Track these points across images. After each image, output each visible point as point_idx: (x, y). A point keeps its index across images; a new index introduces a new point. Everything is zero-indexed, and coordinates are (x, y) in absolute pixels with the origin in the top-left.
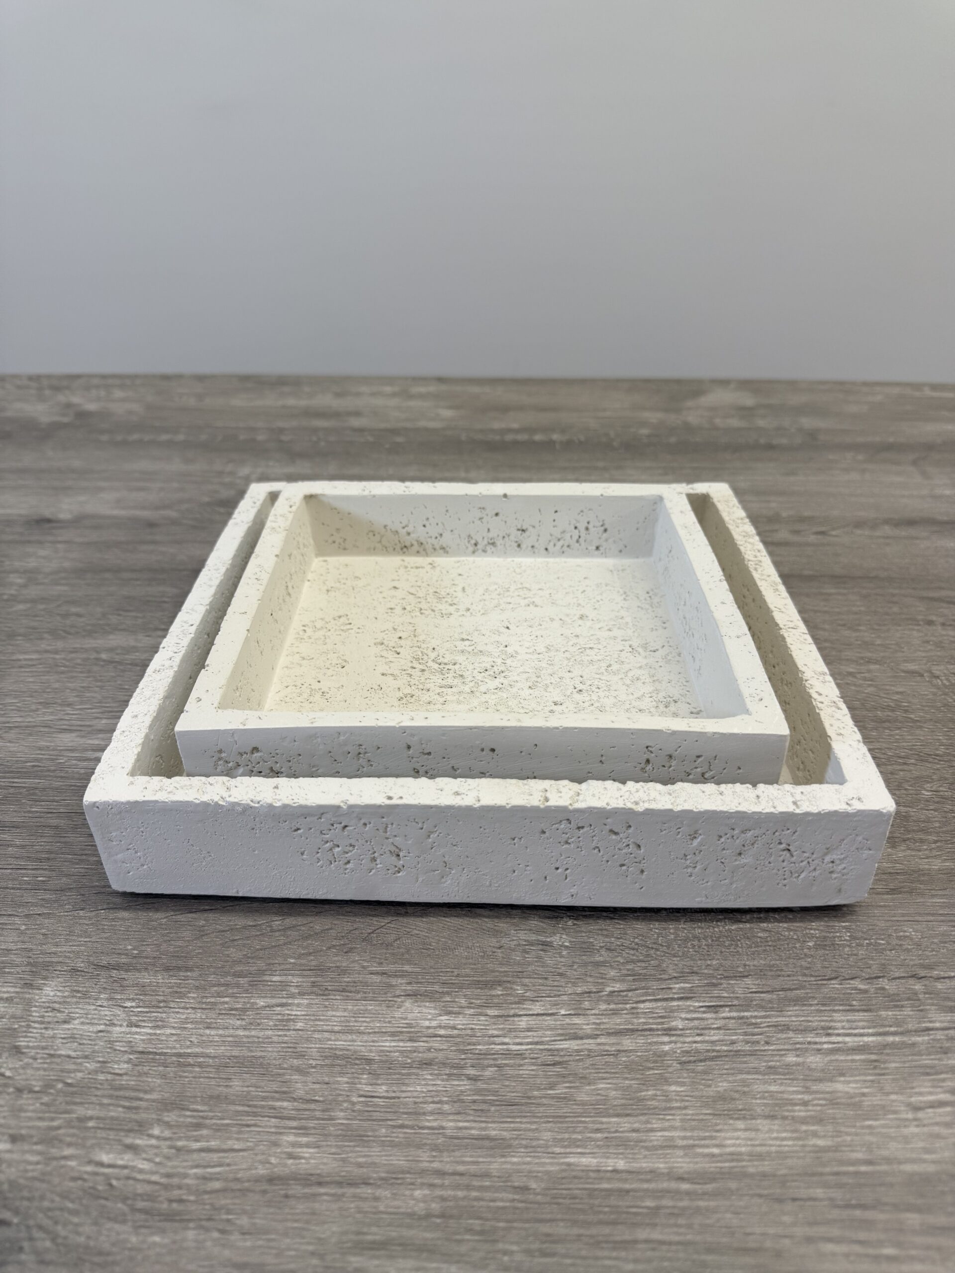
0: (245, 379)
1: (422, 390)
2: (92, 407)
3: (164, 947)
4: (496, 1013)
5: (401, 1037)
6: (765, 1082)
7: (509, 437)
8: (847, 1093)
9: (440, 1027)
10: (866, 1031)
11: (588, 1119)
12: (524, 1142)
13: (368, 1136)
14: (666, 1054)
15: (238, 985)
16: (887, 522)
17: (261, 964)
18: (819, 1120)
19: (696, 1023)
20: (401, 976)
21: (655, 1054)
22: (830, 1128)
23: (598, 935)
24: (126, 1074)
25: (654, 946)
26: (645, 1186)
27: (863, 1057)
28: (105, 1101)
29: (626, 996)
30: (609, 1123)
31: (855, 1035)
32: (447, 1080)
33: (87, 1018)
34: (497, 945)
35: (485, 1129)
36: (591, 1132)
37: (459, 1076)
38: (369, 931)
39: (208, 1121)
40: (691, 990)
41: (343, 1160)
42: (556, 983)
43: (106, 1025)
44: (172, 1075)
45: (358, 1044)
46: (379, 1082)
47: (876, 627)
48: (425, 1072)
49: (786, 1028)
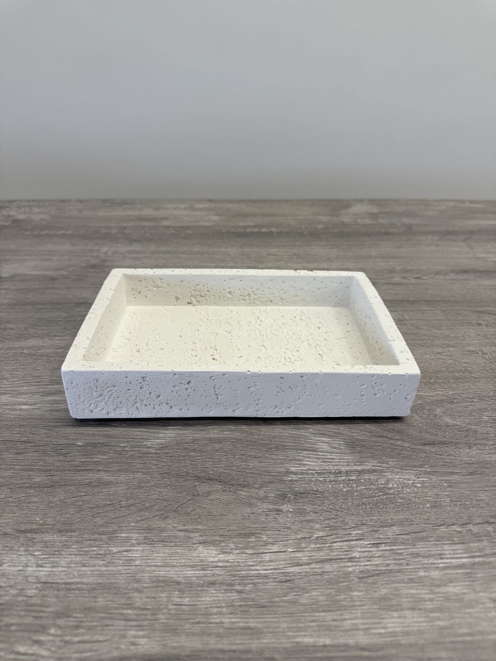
0: (106, 201)
1: (201, 206)
2: (21, 217)
3: (58, 518)
4: (252, 552)
5: (197, 568)
6: (408, 588)
7: (248, 230)
8: (455, 593)
9: (219, 561)
10: (463, 555)
11: (307, 614)
12: (270, 630)
13: (178, 630)
14: (350, 573)
15: (101, 540)
16: (452, 271)
17: (115, 527)
18: (440, 610)
19: (366, 554)
20: (196, 532)
21: (344, 573)
22: (447, 614)
23: (309, 504)
24: (35, 596)
25: (340, 509)
26: (342, 654)
27: (462, 571)
28: (23, 613)
29: (326, 539)
30: (319, 616)
31: (457, 558)
32: (224, 593)
33: (12, 563)
34: (251, 512)
35: (247, 622)
36: (309, 622)
37: (231, 591)
38: (177, 506)
39: (84, 624)
40: (362, 534)
41: (165, 645)
42: (285, 533)
43: (23, 566)
44: (62, 596)
45: (172, 573)
46: (185, 596)
47: (451, 327)
48: (211, 589)
49: (418, 555)
